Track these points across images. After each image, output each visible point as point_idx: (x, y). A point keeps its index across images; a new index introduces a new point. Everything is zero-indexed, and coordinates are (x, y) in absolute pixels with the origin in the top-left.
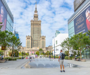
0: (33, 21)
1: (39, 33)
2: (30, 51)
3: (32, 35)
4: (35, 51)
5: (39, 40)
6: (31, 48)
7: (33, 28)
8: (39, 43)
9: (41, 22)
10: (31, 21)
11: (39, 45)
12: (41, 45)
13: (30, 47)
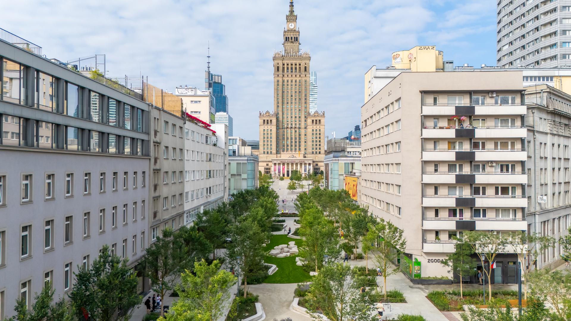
0: (283, 58)
1: (303, 101)
2: (275, 164)
3: (280, 109)
4: (288, 164)
5: (303, 125)
6: (278, 152)
7: (283, 85)
8: (303, 137)
9: (309, 58)
10: (274, 59)
11: (303, 143)
12: (310, 143)
13: (274, 151)
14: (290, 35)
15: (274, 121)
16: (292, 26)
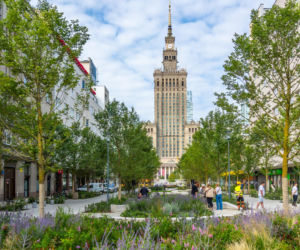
0: (162, 74)
1: (181, 111)
3: (160, 119)
4: (167, 168)
7: (163, 98)
8: (181, 144)
9: (186, 74)
10: (155, 75)
14: (169, 54)
15: (155, 129)
16: (170, 46)
